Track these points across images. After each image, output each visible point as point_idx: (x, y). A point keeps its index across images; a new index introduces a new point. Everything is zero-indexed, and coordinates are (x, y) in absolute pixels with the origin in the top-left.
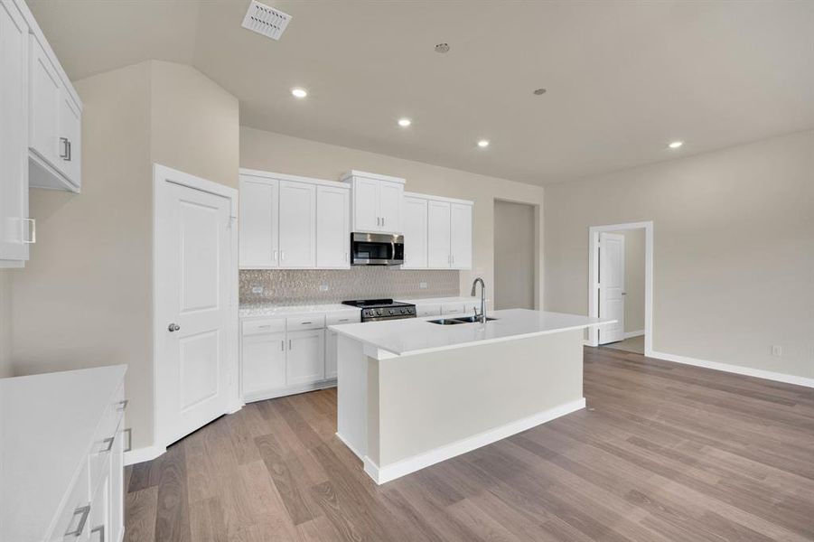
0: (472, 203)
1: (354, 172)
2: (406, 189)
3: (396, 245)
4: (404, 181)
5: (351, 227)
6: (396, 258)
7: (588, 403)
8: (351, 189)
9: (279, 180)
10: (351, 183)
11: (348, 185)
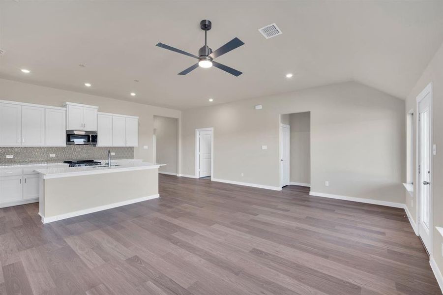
0: (138, 118)
1: (67, 103)
2: (99, 110)
3: (92, 136)
4: (98, 107)
5: (66, 128)
6: (92, 141)
7: (160, 196)
8: (66, 111)
9: (22, 105)
10: (66, 107)
11: (64, 109)
